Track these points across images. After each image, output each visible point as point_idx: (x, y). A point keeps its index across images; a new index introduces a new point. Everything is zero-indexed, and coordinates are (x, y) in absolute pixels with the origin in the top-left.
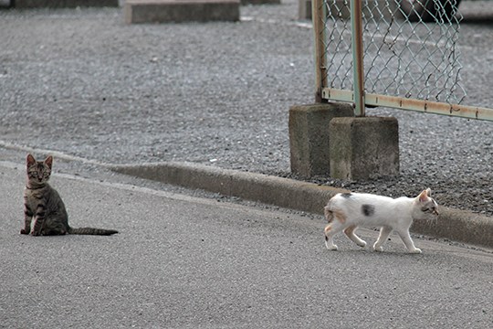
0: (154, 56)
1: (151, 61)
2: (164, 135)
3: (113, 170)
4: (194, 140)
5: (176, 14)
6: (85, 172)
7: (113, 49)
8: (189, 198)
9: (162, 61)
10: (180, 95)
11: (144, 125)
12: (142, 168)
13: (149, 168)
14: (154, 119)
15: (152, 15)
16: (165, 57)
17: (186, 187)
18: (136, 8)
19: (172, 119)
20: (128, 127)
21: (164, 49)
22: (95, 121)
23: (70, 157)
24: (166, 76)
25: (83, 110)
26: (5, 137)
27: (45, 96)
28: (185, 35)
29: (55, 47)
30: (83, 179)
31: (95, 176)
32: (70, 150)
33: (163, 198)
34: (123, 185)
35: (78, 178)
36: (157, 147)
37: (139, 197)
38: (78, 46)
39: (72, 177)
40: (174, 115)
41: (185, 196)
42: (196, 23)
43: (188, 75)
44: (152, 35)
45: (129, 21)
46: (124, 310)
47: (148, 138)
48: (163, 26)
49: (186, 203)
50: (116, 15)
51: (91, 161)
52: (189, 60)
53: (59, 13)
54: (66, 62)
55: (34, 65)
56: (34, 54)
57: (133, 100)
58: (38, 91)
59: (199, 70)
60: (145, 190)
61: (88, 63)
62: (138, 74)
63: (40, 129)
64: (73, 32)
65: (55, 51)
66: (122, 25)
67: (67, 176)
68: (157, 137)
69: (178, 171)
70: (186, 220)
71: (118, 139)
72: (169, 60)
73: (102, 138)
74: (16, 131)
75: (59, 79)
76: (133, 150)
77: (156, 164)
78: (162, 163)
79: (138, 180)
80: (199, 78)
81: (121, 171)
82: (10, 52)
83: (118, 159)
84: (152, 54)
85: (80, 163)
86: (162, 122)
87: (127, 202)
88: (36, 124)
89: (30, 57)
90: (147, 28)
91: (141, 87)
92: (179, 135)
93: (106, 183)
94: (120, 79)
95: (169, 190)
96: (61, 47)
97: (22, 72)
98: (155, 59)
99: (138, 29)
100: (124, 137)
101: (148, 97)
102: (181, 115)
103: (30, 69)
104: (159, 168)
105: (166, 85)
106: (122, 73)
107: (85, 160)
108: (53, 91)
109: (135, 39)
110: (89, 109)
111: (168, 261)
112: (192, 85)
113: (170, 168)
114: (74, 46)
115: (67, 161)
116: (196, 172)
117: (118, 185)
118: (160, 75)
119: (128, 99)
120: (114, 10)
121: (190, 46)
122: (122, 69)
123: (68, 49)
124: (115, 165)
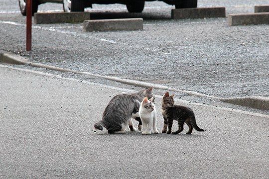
0: (243, 42)
1: (242, 45)
2: (248, 83)
3: (222, 101)
4: (264, 85)
5: (255, 21)
6: (208, 102)
7: (222, 39)
8: (261, 115)
9: (247, 44)
10: (256, 62)
11: (238, 77)
12: (237, 100)
13: (240, 100)
14: (243, 74)
15: (242, 21)
16: (249, 42)
17: (260, 109)
18: (234, 18)
19: (252, 74)
20: (230, 79)
21: (248, 38)
22: (213, 76)
23: (201, 94)
24: (249, 52)
25: (207, 70)
26: (168, 84)
27: (188, 64)
28: (259, 31)
29: (193, 38)
30: (207, 106)
31: (213, 104)
32: (201, 91)
33: (248, 115)
34: (227, 108)
35: (205, 105)
36: (245, 89)
37: (235, 115)
38: (204, 38)
39: (202, 105)
40: (254, 72)
41: (259, 114)
42: (265, 24)
43: (260, 52)
44: (242, 31)
45: (231, 24)
46: (228, 173)
47: (240, 84)
48: (248, 27)
49: (260, 118)
50: (224, 21)
51: (211, 96)
52: (261, 44)
53: (195, 21)
54: (199, 46)
55: (183, 47)
56: (183, 42)
57: (232, 65)
58: (185, 61)
59: (266, 49)
60: (239, 111)
61: (210, 46)
62: (235, 52)
63: (186, 80)
64: (202, 30)
65: (193, 40)
66: (227, 27)
67: (199, 104)
68: (245, 84)
69: (256, 101)
70: (260, 126)
71: (225, 85)
72: (251, 44)
73: (217, 85)
74: (173, 82)
75: (195, 55)
76: (232, 91)
77: (244, 97)
78: (247, 97)
79: (235, 106)
80: (266, 53)
81: (226, 101)
82: (171, 41)
83: (224, 95)
84: (242, 41)
85: (205, 98)
86: (247, 76)
87: (229, 117)
88: (183, 78)
89: (180, 44)
90: (240, 28)
91: (236, 58)
92: (256, 82)
93: (218, 108)
94: (226, 54)
95: (251, 111)
96: (196, 38)
97: (177, 52)
98: (244, 44)
99: (235, 28)
100: (227, 84)
101: (240, 63)
102: (256, 72)
103: (181, 50)
104: (246, 99)
105: (249, 57)
106: (227, 51)
107: (208, 96)
108: (192, 61)
109: (234, 34)
110: (210, 70)
111: (251, 147)
112: (263, 56)
113: (251, 99)
114: (202, 38)
115: (199, 97)
116: (264, 101)
117: (224, 108)
118: (246, 51)
119: (230, 64)
120: (223, 19)
121: (262, 36)
122: (227, 49)
123: (199, 39)
124: (223, 98)
